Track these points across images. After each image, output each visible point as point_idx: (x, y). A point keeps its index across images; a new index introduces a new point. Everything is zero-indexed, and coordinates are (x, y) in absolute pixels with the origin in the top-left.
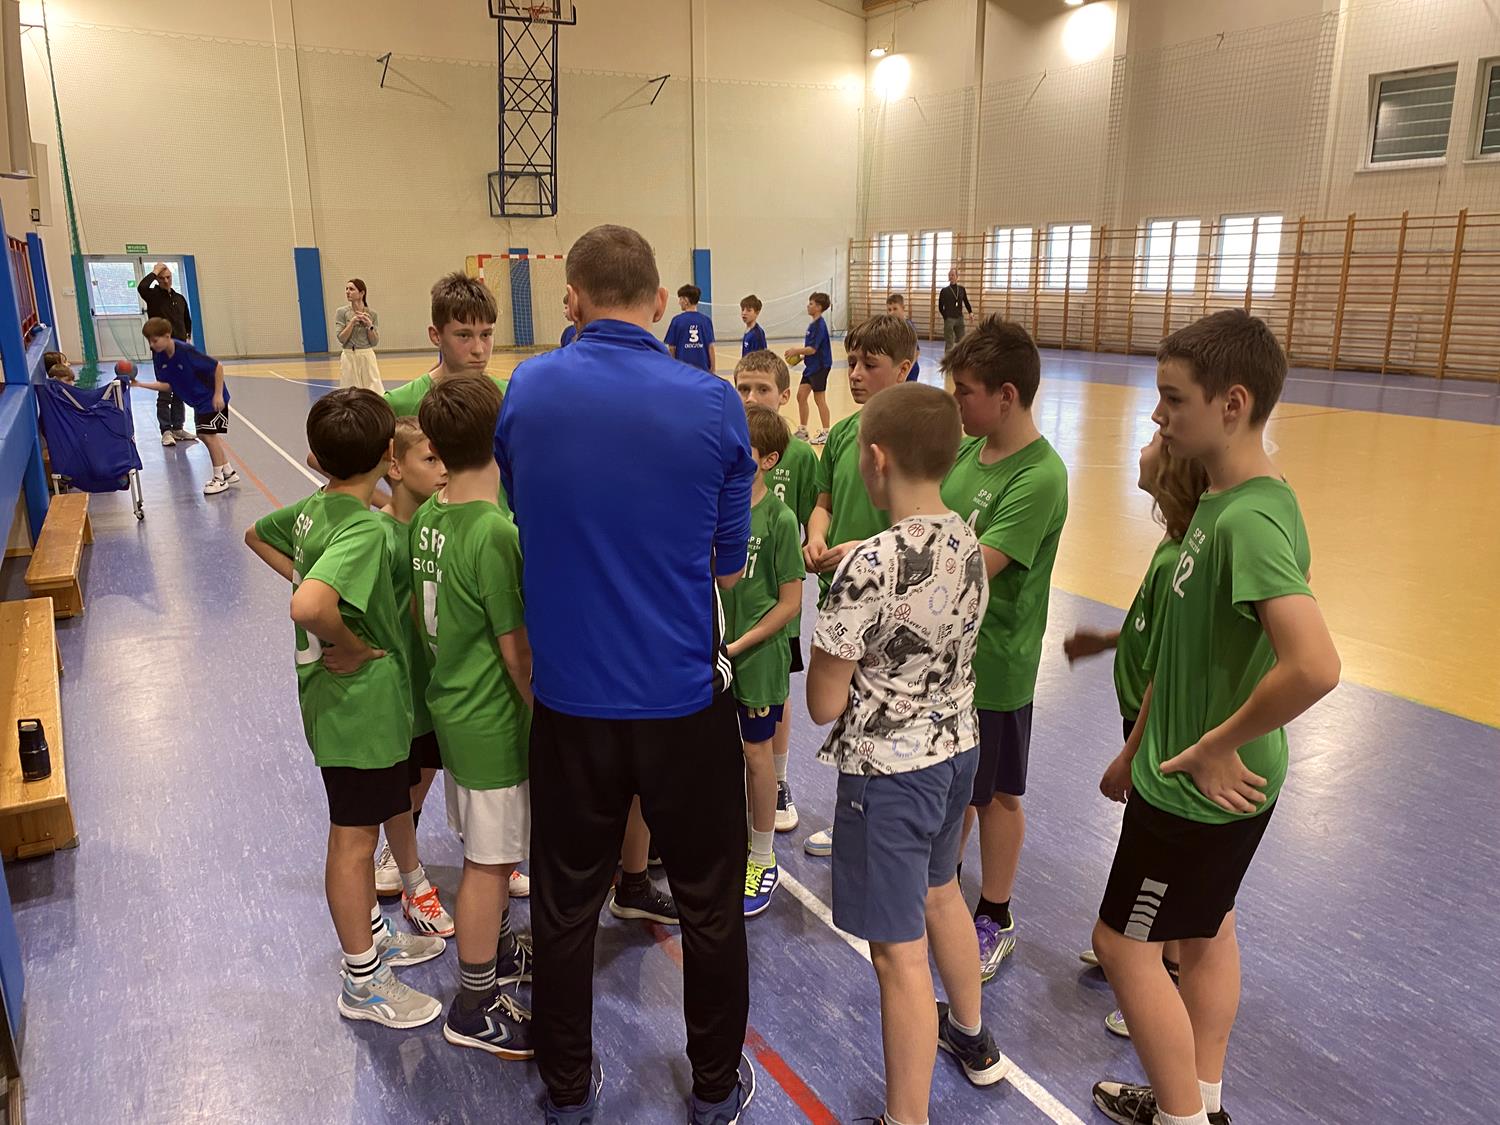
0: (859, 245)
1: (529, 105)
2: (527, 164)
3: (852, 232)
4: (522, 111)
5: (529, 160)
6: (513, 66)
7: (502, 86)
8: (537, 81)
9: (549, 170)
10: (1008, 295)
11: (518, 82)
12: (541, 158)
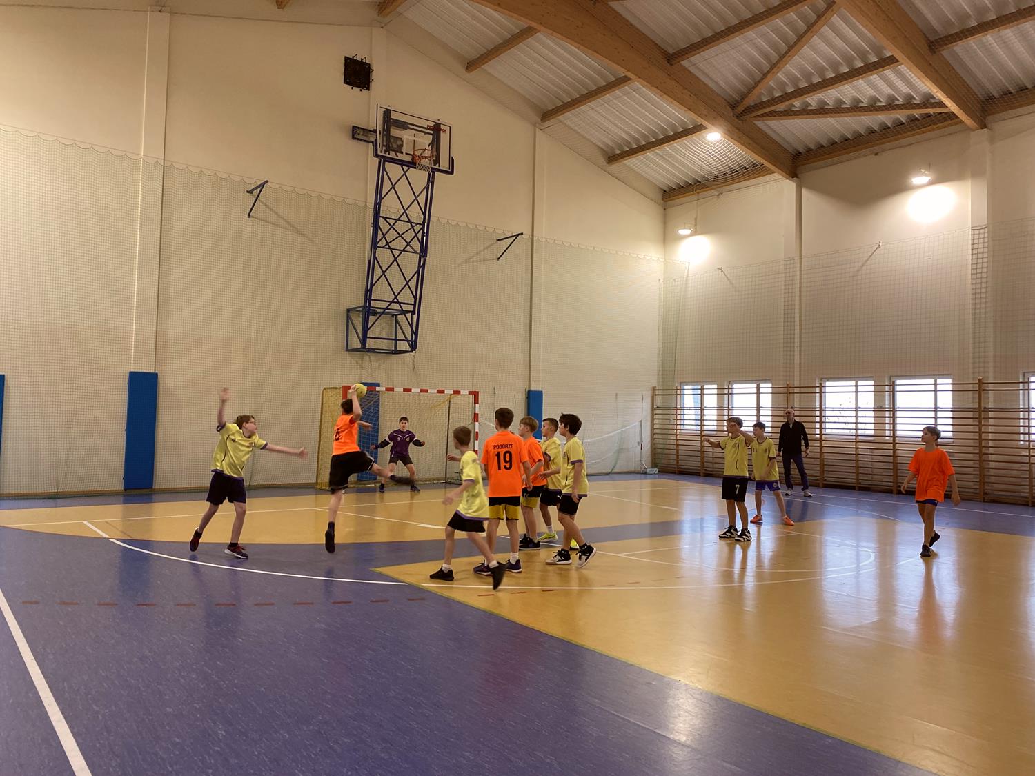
0: (660, 392)
1: (399, 244)
2: (393, 302)
3: (654, 382)
4: (391, 249)
5: (396, 297)
6: (391, 206)
7: (376, 226)
8: (411, 223)
9: (411, 308)
10: (856, 442)
11: (392, 222)
12: (406, 297)
